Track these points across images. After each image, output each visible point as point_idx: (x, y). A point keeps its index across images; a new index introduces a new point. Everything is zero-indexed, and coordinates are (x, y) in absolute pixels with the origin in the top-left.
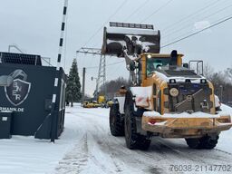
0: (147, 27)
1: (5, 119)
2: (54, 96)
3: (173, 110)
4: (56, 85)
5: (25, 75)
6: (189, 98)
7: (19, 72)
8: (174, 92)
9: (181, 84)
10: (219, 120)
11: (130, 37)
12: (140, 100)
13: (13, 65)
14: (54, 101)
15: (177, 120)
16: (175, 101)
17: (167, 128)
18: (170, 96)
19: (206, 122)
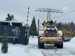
1: (14, 39)
2: (26, 34)
3: (46, 37)
4: (26, 31)
5: (18, 29)
6: (51, 34)
7: (17, 28)
8: (47, 32)
9: (49, 30)
10: (58, 39)
12: (40, 34)
13: (15, 26)
14: (26, 35)
16: (47, 34)
18: (46, 33)
19: (54, 40)
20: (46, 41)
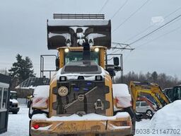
0: (96, 16)
6: (80, 98)
8: (63, 91)
9: (73, 81)
10: (115, 123)
11: (75, 29)
15: (63, 123)
16: (64, 101)
17: (51, 133)
19: (97, 125)
20: (59, 131)
